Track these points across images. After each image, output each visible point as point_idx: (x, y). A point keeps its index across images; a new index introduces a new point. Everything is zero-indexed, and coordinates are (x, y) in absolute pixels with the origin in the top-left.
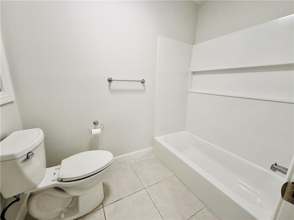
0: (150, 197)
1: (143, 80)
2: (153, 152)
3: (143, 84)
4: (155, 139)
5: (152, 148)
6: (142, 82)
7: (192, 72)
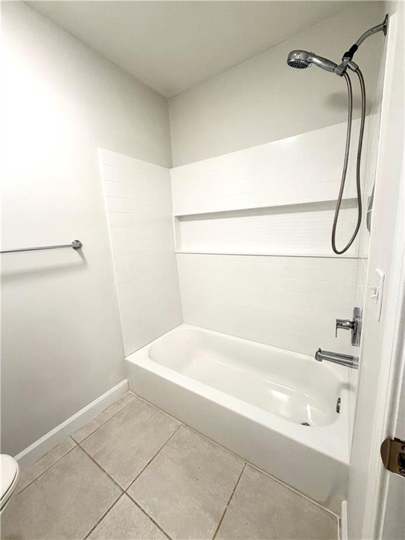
0: (139, 507)
1: (77, 241)
2: (129, 389)
3: (79, 250)
4: (127, 361)
5: (126, 381)
6: (75, 248)
7: (176, 217)
